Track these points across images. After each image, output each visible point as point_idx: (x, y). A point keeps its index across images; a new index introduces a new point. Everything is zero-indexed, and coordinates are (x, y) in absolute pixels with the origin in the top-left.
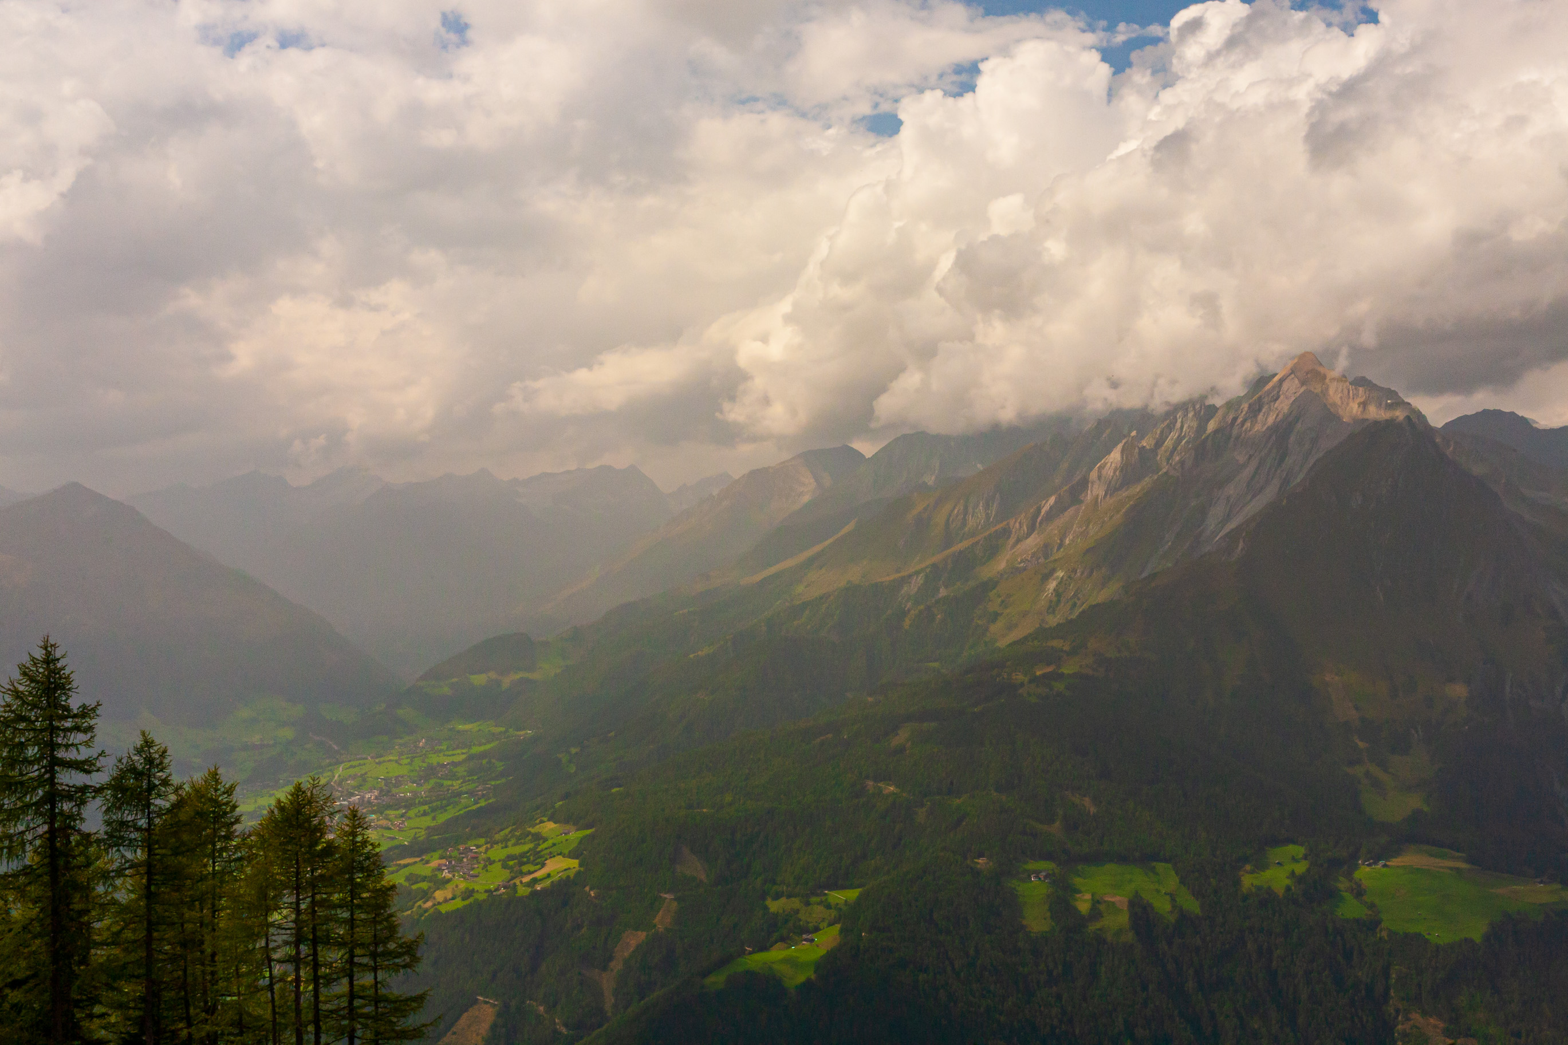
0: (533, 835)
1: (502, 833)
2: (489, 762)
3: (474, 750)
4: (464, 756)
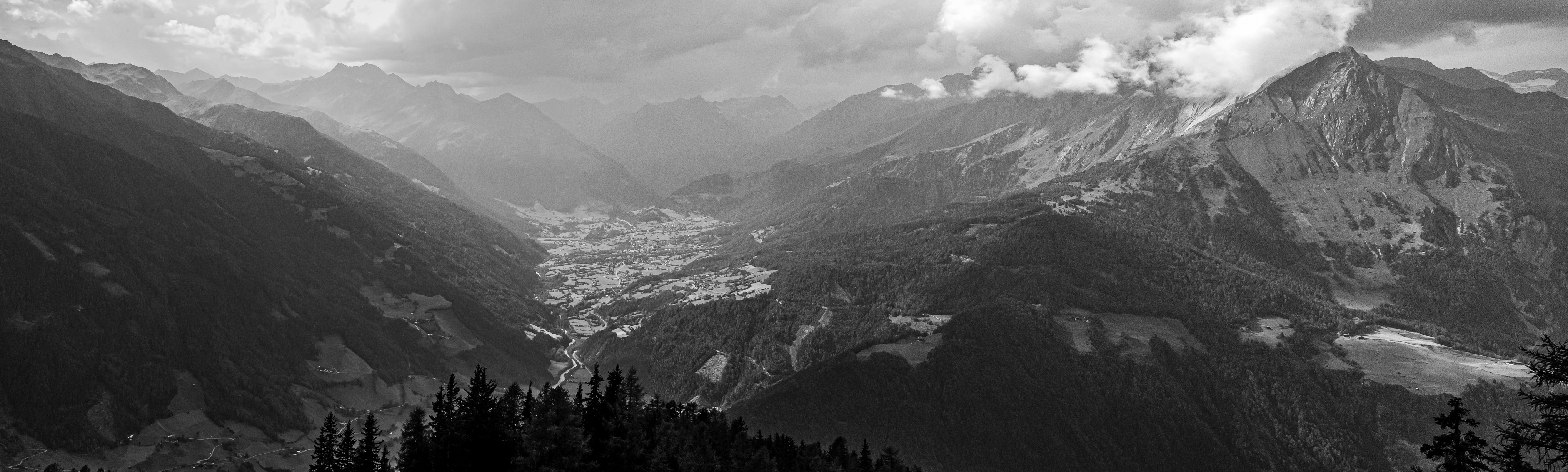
0: (742, 271)
1: (724, 270)
2: (712, 236)
3: (703, 230)
4: (698, 233)
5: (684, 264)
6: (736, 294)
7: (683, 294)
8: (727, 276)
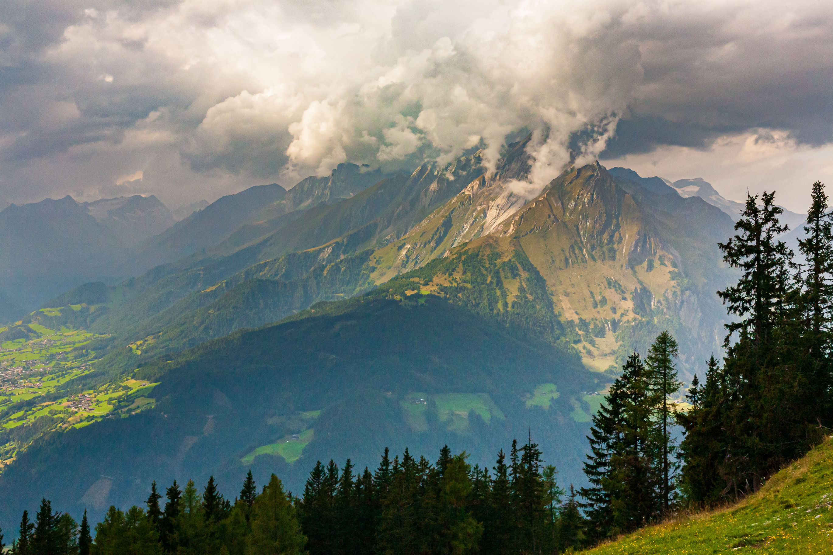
0: (123, 387)
1: (104, 387)
2: (87, 351)
3: (77, 345)
4: (71, 349)
5: (58, 384)
6: (120, 412)
7: (62, 418)
8: (107, 394)
